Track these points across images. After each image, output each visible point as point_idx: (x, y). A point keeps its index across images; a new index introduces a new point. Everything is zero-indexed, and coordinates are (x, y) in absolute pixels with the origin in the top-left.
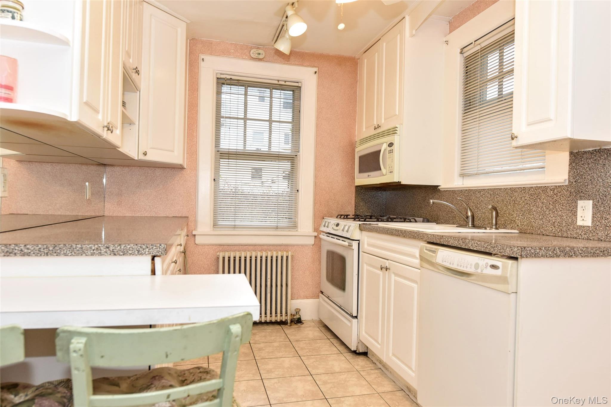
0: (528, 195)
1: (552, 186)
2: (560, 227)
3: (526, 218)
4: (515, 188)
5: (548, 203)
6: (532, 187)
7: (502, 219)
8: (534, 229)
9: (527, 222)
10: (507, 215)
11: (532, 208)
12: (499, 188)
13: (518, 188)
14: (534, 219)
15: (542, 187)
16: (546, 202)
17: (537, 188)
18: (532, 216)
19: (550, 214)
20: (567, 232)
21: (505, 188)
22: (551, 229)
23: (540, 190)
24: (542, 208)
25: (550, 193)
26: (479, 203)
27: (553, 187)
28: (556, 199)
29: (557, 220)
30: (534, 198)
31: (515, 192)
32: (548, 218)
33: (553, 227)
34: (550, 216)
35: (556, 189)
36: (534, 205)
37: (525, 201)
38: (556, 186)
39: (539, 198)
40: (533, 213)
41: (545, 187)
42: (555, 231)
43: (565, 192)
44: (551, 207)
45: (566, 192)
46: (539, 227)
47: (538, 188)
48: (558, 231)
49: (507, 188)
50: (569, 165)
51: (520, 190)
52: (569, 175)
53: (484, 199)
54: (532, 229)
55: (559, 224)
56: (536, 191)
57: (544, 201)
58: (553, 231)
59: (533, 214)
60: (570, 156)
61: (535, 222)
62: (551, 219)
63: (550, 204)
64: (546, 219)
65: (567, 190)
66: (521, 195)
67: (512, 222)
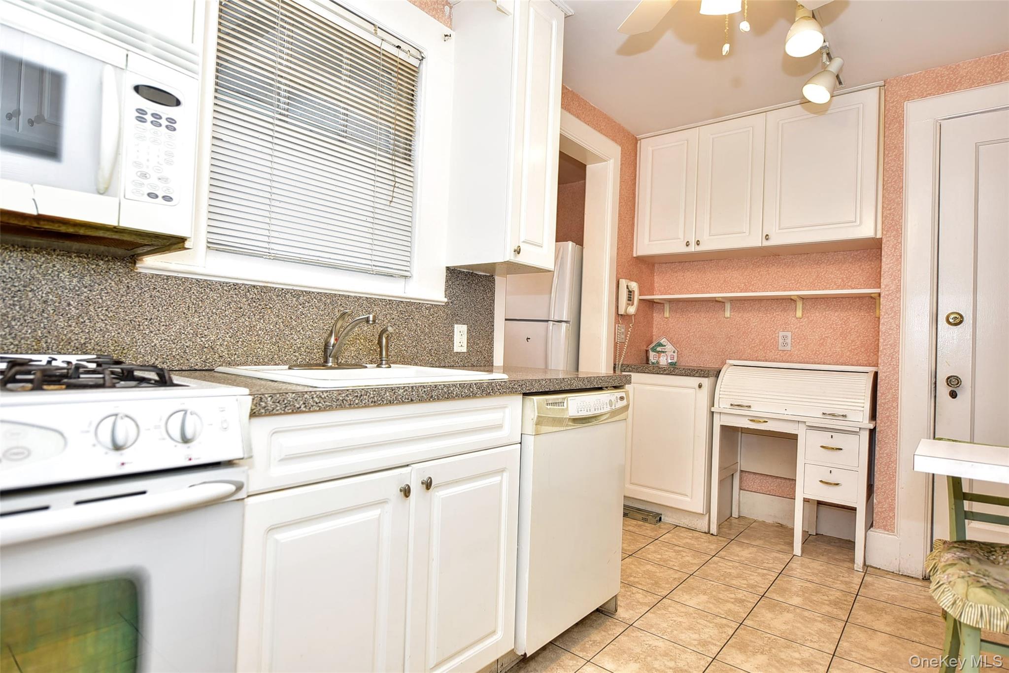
0: (396, 312)
1: (427, 304)
2: (437, 355)
3: (395, 345)
4: (375, 300)
5: (423, 326)
6: (402, 302)
7: (352, 348)
8: (406, 360)
9: (396, 351)
10: (362, 341)
11: (402, 331)
12: (343, 295)
13: (381, 300)
14: (405, 346)
15: (415, 303)
16: (421, 323)
17: (408, 304)
18: (403, 342)
19: (425, 339)
20: (444, 361)
21: (356, 297)
22: (428, 358)
23: (413, 307)
24: (416, 331)
25: (426, 312)
26: (294, 318)
27: (429, 306)
28: (432, 321)
29: (433, 347)
30: (406, 318)
31: (375, 305)
32: (424, 345)
33: (429, 355)
34: (426, 342)
35: (433, 307)
36: (406, 327)
37: (392, 320)
38: (432, 305)
39: (412, 318)
40: (404, 337)
41: (420, 303)
42: (432, 361)
43: (441, 313)
44: (427, 330)
45: (443, 313)
46: (412, 357)
47: (410, 304)
48: (436, 360)
49: (360, 297)
50: (446, 282)
51: (384, 303)
52: (445, 294)
53: (309, 310)
54: (402, 360)
55: (436, 352)
56: (407, 307)
57: (418, 322)
58: (430, 360)
59: (404, 340)
60: (447, 272)
61: (406, 351)
62: (427, 346)
63: (425, 326)
64: (421, 345)
65: (444, 311)
66: (385, 311)
67: (370, 353)
